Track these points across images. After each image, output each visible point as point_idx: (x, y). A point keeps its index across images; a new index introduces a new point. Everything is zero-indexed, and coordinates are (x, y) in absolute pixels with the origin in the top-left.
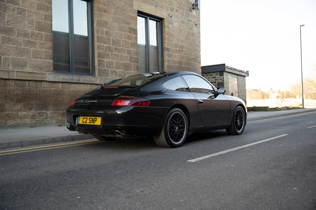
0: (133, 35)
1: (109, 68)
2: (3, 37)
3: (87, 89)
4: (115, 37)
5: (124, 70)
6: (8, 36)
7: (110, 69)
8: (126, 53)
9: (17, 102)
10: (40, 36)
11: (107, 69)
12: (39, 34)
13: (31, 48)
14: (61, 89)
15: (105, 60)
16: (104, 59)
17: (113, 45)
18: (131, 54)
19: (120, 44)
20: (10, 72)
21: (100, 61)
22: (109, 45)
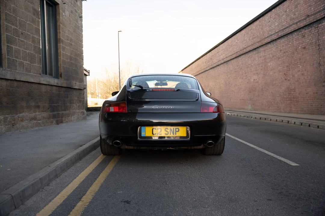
0: (37, 19)
1: (17, 58)
4: (21, 18)
5: (30, 62)
7: (18, 60)
8: (31, 40)
11: (15, 59)
15: (14, 47)
16: (12, 46)
17: (20, 28)
18: (35, 42)
19: (26, 28)
21: (9, 47)
22: (16, 28)
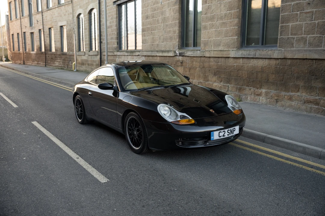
1: (295, 34)
2: (210, 24)
3: (264, 64)
5: (320, 34)
6: (212, 23)
7: (295, 36)
9: (214, 75)
10: (230, 15)
11: (291, 36)
12: (230, 13)
13: (224, 29)
14: (241, 64)
16: (288, 24)
20: (210, 51)
